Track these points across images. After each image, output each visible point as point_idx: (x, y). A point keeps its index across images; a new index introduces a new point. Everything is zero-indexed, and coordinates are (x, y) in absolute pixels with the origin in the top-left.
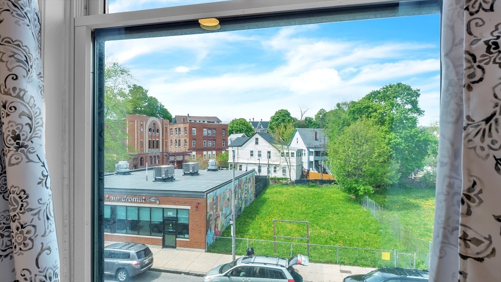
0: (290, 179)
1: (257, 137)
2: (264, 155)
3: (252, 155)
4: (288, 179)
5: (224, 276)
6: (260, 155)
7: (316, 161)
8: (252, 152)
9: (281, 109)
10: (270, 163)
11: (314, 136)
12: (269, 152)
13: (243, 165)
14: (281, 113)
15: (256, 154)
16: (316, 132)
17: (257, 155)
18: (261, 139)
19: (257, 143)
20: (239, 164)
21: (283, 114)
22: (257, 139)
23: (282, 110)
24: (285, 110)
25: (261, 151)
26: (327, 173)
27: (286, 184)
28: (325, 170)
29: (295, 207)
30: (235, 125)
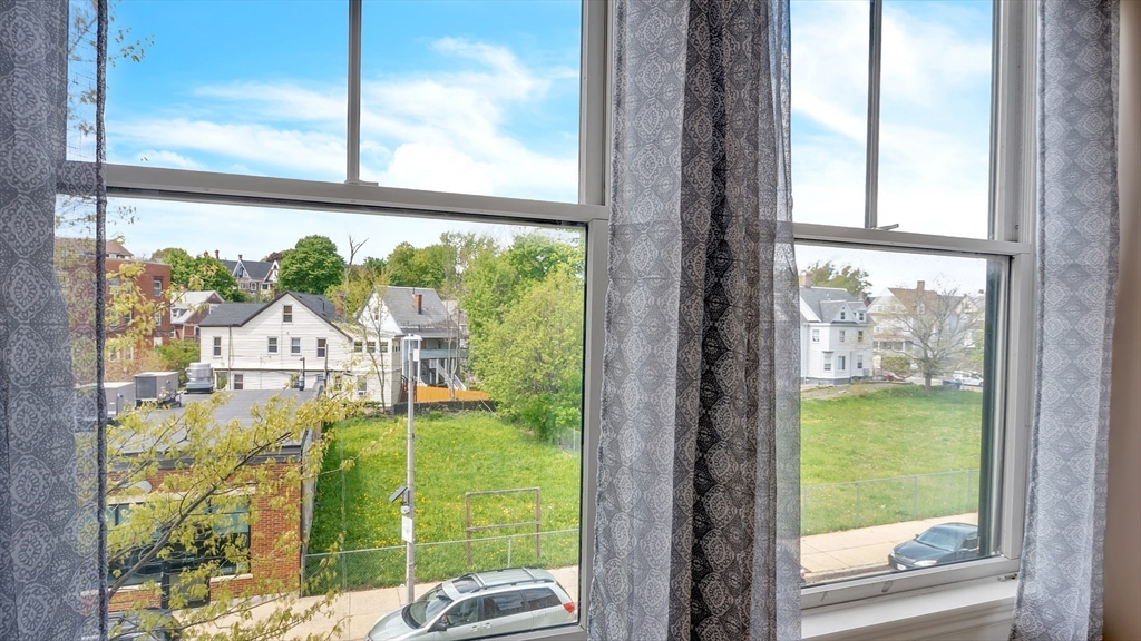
0: (383, 404)
1: (289, 304)
2: (308, 348)
3: (273, 349)
4: (378, 403)
5: (429, 631)
6: (295, 349)
7: (425, 362)
8: (273, 340)
9: (312, 235)
10: (330, 367)
11: (417, 304)
12: (322, 342)
13: (245, 374)
14: (313, 245)
15: (284, 345)
16: (420, 296)
17: (290, 349)
18: (299, 310)
19: (288, 318)
20: (232, 374)
21: (318, 246)
22: (288, 309)
23: (316, 237)
24: (323, 238)
25: (299, 340)
26: (446, 387)
27: (377, 417)
28: (441, 380)
29: (431, 465)
30: (183, 269)
